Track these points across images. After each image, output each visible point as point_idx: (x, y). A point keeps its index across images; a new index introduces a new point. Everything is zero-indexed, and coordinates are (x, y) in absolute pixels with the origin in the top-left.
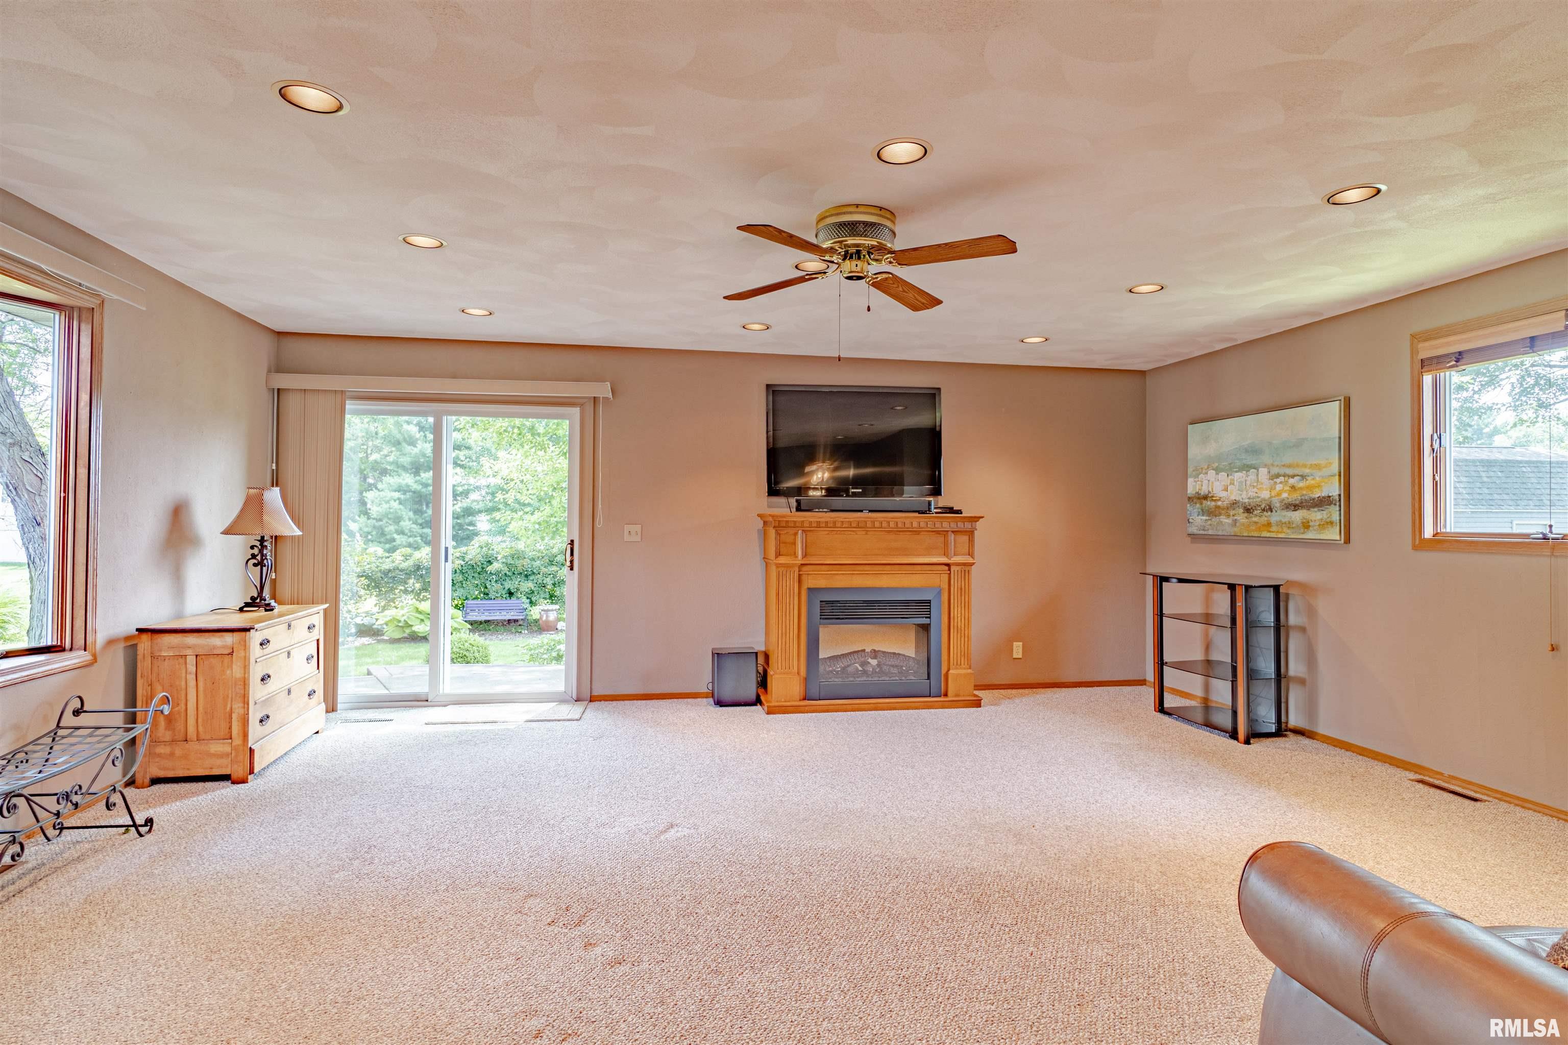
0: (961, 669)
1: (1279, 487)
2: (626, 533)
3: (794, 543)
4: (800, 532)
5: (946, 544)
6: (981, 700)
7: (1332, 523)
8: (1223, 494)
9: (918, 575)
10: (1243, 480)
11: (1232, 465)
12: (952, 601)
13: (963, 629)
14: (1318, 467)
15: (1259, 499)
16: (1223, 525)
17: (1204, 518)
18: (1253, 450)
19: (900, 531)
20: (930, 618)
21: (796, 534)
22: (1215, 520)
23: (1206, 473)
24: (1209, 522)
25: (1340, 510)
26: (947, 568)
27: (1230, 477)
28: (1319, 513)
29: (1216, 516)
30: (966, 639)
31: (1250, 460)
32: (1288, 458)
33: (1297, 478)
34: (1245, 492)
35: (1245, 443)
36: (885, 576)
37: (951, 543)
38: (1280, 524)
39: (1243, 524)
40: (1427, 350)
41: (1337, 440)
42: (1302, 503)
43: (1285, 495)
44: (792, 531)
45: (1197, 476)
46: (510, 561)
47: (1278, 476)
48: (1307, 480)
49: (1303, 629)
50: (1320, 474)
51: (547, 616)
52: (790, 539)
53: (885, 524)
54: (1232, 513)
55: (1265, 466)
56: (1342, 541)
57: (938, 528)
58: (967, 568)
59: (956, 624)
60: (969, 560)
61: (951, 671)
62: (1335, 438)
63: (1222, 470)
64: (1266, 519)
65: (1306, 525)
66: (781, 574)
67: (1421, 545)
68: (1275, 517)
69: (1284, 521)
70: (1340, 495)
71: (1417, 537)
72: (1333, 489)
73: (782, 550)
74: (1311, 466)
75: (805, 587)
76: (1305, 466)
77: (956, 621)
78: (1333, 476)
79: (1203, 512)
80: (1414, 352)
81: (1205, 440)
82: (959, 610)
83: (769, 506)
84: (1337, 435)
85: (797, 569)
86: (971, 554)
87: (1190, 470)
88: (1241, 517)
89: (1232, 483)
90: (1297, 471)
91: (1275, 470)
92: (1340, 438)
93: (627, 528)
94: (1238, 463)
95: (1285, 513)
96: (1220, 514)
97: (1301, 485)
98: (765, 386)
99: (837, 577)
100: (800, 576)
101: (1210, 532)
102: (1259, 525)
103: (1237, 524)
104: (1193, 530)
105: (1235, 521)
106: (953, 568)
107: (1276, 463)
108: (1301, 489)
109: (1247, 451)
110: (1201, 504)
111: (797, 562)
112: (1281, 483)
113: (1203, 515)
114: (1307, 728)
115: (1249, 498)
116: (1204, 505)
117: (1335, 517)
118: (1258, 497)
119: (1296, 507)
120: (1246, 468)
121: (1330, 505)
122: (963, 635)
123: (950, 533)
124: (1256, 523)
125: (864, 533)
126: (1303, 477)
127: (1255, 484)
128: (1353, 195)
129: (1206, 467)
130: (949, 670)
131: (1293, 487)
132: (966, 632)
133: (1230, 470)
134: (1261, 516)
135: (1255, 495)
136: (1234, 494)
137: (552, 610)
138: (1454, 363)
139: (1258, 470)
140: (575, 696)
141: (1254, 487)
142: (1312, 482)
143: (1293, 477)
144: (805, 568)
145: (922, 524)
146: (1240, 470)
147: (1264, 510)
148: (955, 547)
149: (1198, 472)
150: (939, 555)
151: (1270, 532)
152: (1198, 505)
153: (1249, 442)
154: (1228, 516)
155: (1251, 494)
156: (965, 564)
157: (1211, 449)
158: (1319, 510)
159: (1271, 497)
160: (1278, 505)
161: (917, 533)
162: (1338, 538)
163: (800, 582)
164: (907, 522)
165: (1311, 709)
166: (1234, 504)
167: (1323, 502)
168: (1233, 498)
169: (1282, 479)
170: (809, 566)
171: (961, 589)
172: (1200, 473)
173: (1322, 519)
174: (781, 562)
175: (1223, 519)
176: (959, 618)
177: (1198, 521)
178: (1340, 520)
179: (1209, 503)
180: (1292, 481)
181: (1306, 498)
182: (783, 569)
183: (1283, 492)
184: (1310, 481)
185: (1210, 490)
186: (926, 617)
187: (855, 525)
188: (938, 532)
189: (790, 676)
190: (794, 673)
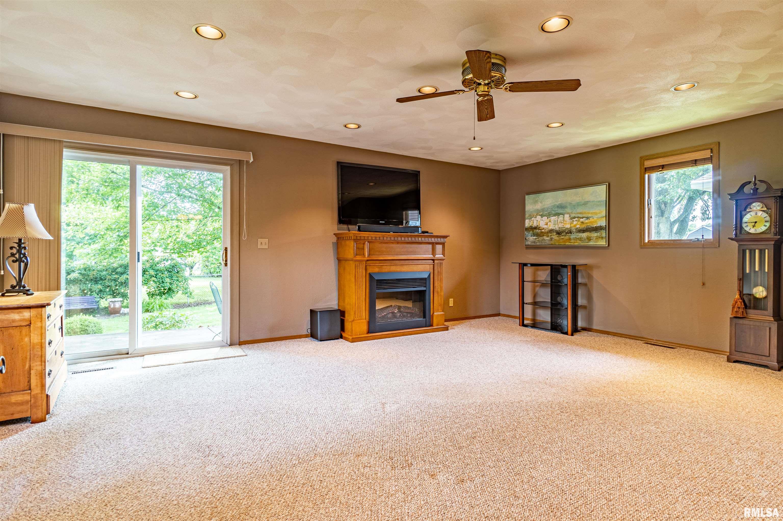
0: (439, 312)
1: (575, 223)
2: (259, 243)
3: (363, 249)
4: (367, 242)
5: (433, 249)
6: (448, 327)
7: (602, 238)
8: (545, 227)
9: (420, 265)
10: (556, 220)
11: (550, 213)
12: (435, 278)
13: (439, 292)
14: (596, 214)
15: (565, 228)
16: (545, 240)
17: (535, 237)
18: (561, 207)
19: (413, 243)
20: (426, 287)
21: (364, 244)
22: (541, 238)
23: (536, 217)
24: (537, 239)
25: (606, 232)
26: (432, 261)
27: (549, 219)
28: (596, 234)
29: (541, 237)
30: (441, 297)
31: (560, 211)
32: (579, 210)
33: (584, 219)
34: (557, 225)
35: (557, 203)
36: (405, 266)
37: (435, 249)
38: (576, 239)
39: (556, 240)
40: (648, 164)
41: (605, 202)
42: (587, 229)
43: (578, 226)
44: (362, 242)
45: (531, 218)
46: (83, 272)
47: (574, 218)
48: (589, 219)
49: (585, 285)
50: (596, 216)
51: (114, 305)
52: (361, 246)
53: (406, 239)
54: (550, 235)
55: (568, 213)
56: (607, 245)
57: (429, 241)
58: (441, 262)
59: (436, 290)
60: (442, 257)
61: (435, 314)
62: (604, 201)
63: (545, 216)
64: (568, 237)
65: (589, 239)
66: (357, 265)
67: (643, 246)
68: (573, 236)
69: (577, 237)
70: (606, 226)
71: (642, 242)
72: (603, 223)
73: (357, 252)
74: (592, 213)
75: (368, 272)
76: (589, 213)
77: (437, 288)
78: (603, 217)
79: (534, 235)
80: (642, 164)
81: (536, 202)
82: (438, 282)
83: (338, 230)
84: (605, 200)
85: (364, 263)
86: (443, 254)
87: (527, 216)
88: (555, 237)
89: (550, 221)
90: (584, 215)
91: (573, 215)
92: (606, 201)
93: (260, 240)
94: (553, 212)
95: (578, 234)
96: (543, 236)
97: (587, 221)
98: (336, 163)
99: (384, 267)
100: (366, 266)
101: (538, 244)
102: (564, 240)
103: (553, 240)
104: (529, 243)
105: (552, 239)
106: (436, 261)
107: (574, 212)
108: (587, 223)
109: (558, 207)
110: (533, 231)
111: (365, 259)
112: (576, 221)
113: (534, 236)
114: (587, 327)
115: (559, 228)
116: (534, 232)
117: (604, 235)
118: (564, 227)
119: (583, 231)
120: (558, 214)
121: (601, 230)
122: (439, 295)
123: (434, 243)
124: (562, 239)
125: (396, 243)
126: (588, 218)
127: (563, 222)
128: (684, 87)
129: (536, 214)
130: (433, 313)
131: (582, 222)
132: (441, 294)
133: (549, 215)
134: (565, 236)
135: (562, 226)
136: (551, 226)
137: (118, 301)
138: (661, 169)
139: (564, 215)
140: (229, 343)
141: (562, 223)
142: (593, 220)
143: (582, 218)
144: (368, 262)
145: (423, 239)
146: (555, 215)
147: (567, 233)
148: (436, 251)
149: (531, 217)
150: (430, 255)
151: (570, 242)
152: (531, 232)
153: (559, 203)
154: (548, 236)
155: (561, 225)
156: (441, 260)
157: (539, 206)
158: (596, 232)
159: (571, 227)
160: (574, 231)
161: (420, 243)
162: (605, 244)
163: (366, 270)
164: (417, 238)
165: (589, 318)
166: (551, 231)
167: (597, 229)
168: (550, 228)
169: (577, 219)
170: (370, 261)
171: (439, 272)
172: (532, 217)
173: (597, 236)
174: (357, 259)
175: (545, 238)
177: (531, 239)
178: (606, 236)
179: (537, 231)
180: (581, 220)
181: (589, 227)
182: (358, 262)
183: (577, 224)
184: (591, 220)
185: (538, 225)
186: (424, 287)
188: (429, 243)
189: (362, 321)
190: (363, 319)
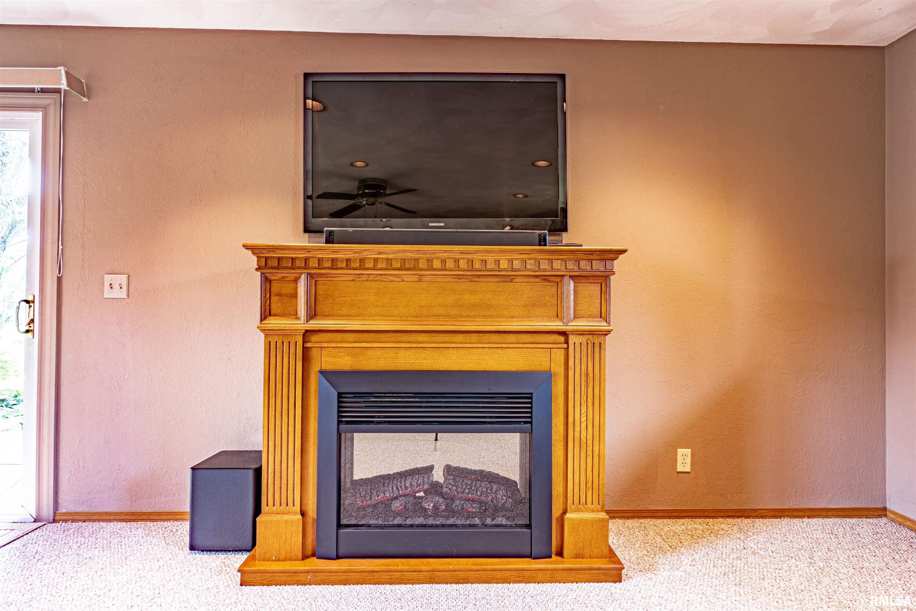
0: (587, 511)
2: (107, 286)
3: (295, 296)
4: (303, 277)
5: (560, 297)
9: (511, 351)
12: (571, 395)
13: (590, 442)
19: (479, 276)
20: (531, 423)
21: (296, 280)
26: (562, 339)
30: (596, 460)
36: (455, 351)
37: (568, 296)
44: (291, 275)
52: (287, 288)
53: (450, 264)
57: (545, 270)
58: (597, 340)
59: (577, 435)
60: (601, 325)
61: (568, 515)
66: (272, 347)
73: (273, 306)
75: (315, 369)
77: (577, 428)
82: (584, 410)
85: (299, 339)
86: (604, 316)
93: (108, 279)
99: (371, 353)
100: (304, 351)
106: (572, 339)
111: (298, 327)
122: (589, 453)
123: (566, 279)
125: (415, 278)
130: (565, 512)
132: (596, 448)
144: (315, 338)
145: (517, 264)
148: (575, 304)
150: (549, 318)
156: (592, 333)
161: (510, 279)
163: (306, 360)
164: (490, 259)
170: (323, 335)
171: (587, 375)
174: (269, 327)
176: (584, 425)
182: (276, 338)
186: (525, 422)
187: (398, 265)
188: (545, 278)
189: (286, 517)
190: (294, 513)
